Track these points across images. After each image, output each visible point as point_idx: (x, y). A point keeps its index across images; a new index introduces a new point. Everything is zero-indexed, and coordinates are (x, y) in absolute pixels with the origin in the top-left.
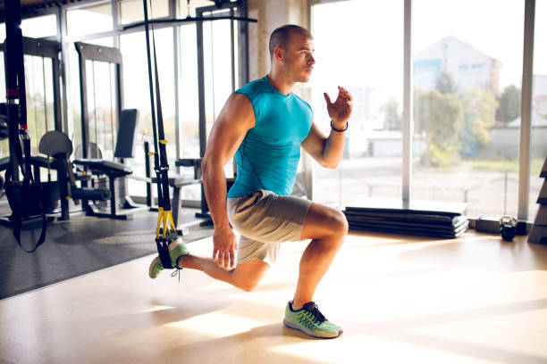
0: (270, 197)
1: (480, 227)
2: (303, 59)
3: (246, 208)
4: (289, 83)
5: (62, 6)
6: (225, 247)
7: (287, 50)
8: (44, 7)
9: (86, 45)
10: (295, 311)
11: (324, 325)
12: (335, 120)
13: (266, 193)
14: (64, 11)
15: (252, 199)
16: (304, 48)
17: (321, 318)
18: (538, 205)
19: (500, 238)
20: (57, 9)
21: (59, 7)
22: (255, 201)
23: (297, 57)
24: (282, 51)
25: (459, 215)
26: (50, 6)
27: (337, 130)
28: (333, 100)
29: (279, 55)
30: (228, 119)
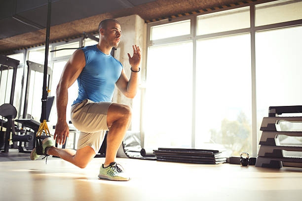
3: (78, 110)
5: (28, 49)
6: (61, 131)
7: (106, 29)
8: (19, 50)
9: (32, 63)
10: (105, 168)
13: (90, 101)
14: (28, 51)
16: (115, 28)
20: (25, 51)
21: (26, 49)
24: (103, 30)
26: (22, 49)
29: (102, 32)
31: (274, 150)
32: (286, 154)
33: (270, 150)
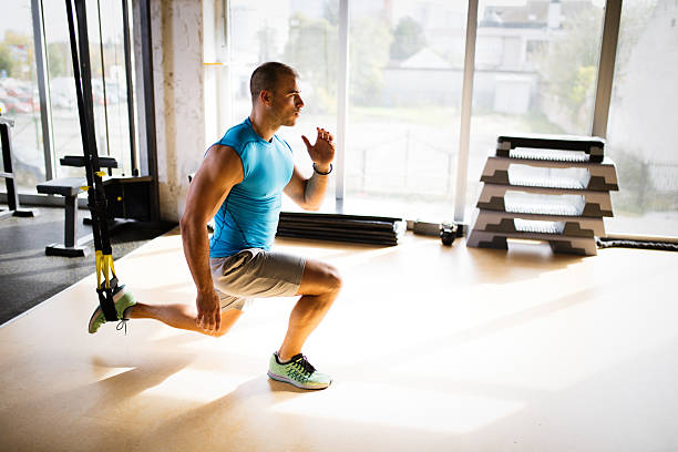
0: (259, 255)
1: (420, 230)
2: (292, 102)
3: (234, 269)
4: (275, 128)
7: (275, 93)
10: (283, 364)
11: (314, 376)
12: (318, 163)
13: (255, 252)
15: (242, 260)
16: (292, 90)
17: (310, 369)
18: (478, 210)
19: (440, 242)
22: (244, 263)
23: (287, 101)
24: (269, 95)
25: (400, 220)
27: (320, 172)
28: (313, 143)
29: (266, 99)
30: (213, 175)
31: (503, 220)
32: (520, 224)
33: (496, 219)
